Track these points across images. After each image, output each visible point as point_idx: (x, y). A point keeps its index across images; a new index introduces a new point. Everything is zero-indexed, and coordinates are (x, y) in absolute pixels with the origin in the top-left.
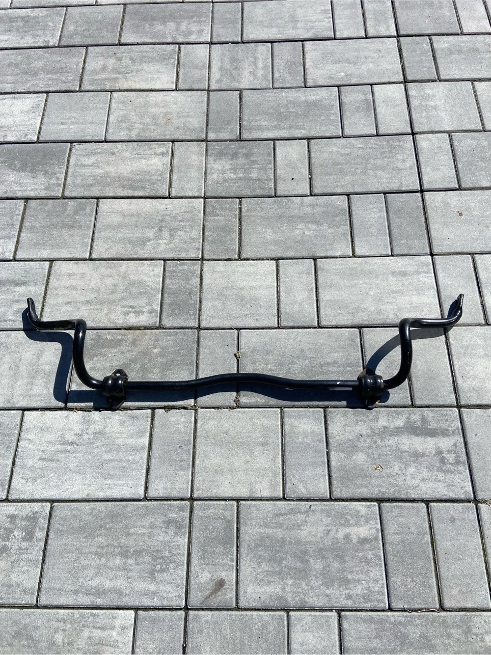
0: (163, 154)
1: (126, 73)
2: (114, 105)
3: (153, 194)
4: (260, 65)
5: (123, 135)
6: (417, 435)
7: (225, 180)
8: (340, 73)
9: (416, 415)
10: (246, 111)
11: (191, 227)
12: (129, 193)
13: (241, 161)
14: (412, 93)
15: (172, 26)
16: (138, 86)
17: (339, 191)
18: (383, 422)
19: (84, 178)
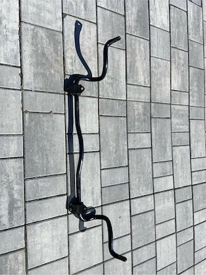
0: (145, 82)
1: (177, 68)
2: (165, 61)
3: (128, 76)
4: (181, 127)
5: (153, 64)
6: (9, 205)
7: (134, 110)
8: (177, 161)
9: (20, 204)
10: (162, 120)
11: (114, 93)
12: (128, 65)
13: (142, 118)
14: (170, 192)
15: (196, 89)
16: (172, 73)
17: (130, 162)
18: (16, 187)
19: (135, 44)
